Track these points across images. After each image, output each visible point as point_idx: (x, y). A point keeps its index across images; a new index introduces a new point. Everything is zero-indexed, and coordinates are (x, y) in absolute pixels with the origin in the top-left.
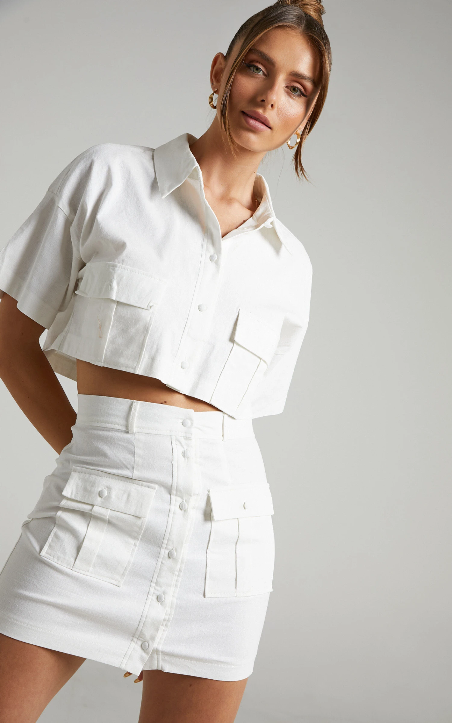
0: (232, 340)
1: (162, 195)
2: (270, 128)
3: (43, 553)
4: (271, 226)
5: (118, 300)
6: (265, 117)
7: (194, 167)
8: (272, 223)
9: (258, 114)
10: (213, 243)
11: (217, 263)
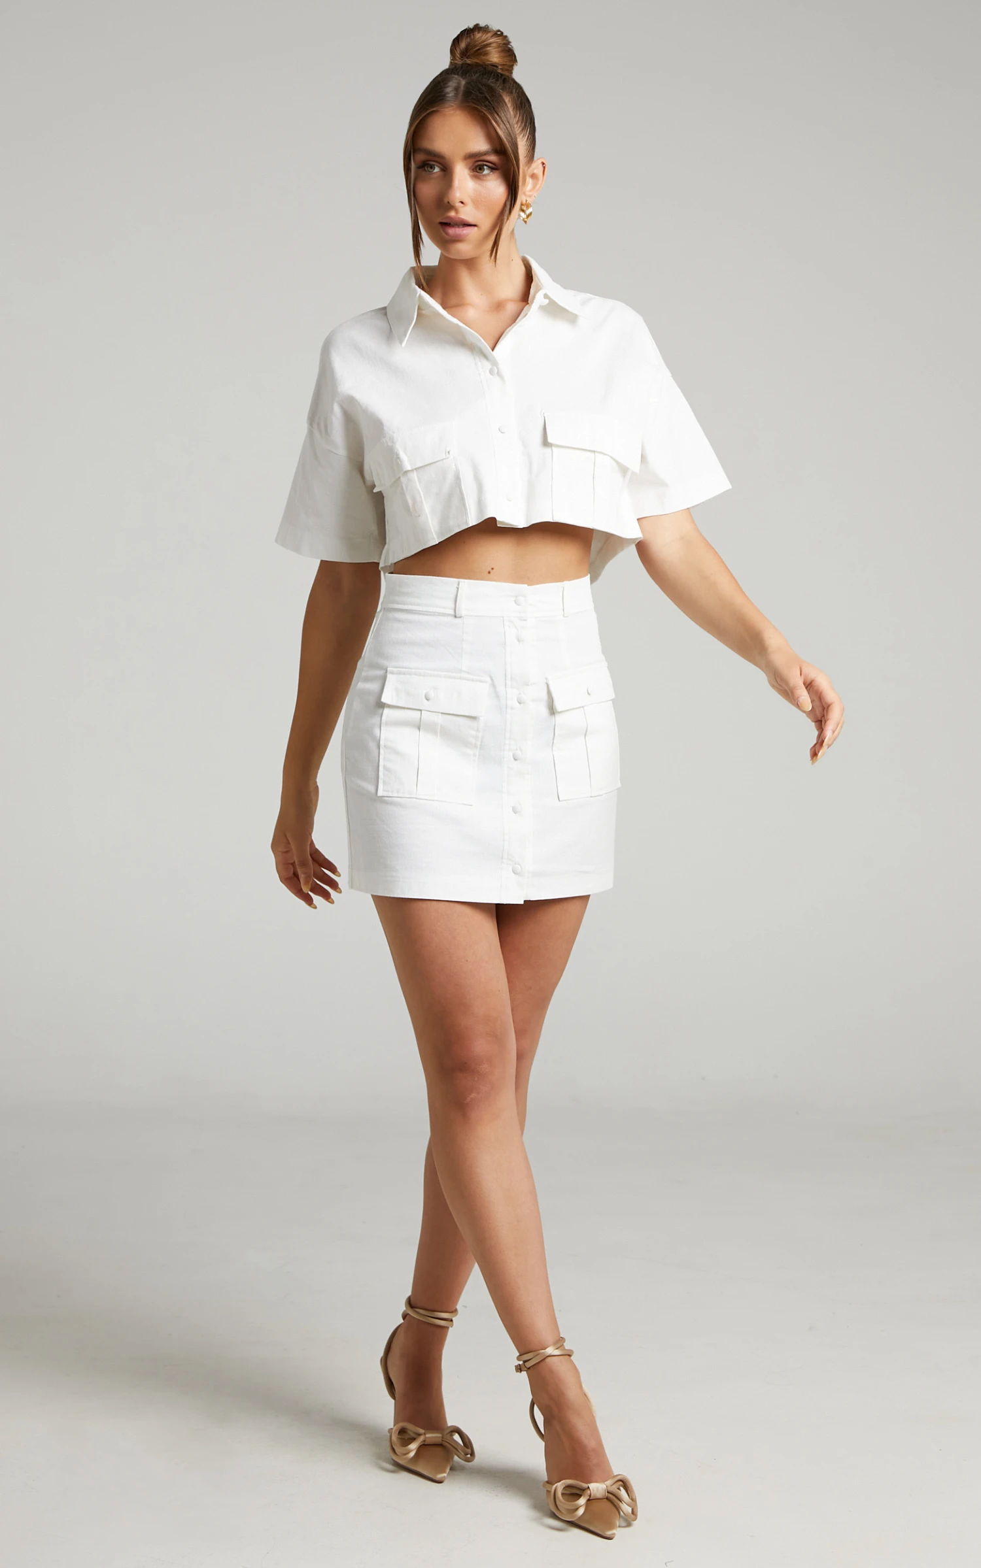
0: (546, 443)
1: (401, 343)
2: (475, 226)
3: (380, 793)
4: (547, 301)
5: (414, 467)
6: (459, 218)
7: (418, 295)
8: (546, 296)
9: (450, 218)
10: (486, 357)
11: (499, 374)
